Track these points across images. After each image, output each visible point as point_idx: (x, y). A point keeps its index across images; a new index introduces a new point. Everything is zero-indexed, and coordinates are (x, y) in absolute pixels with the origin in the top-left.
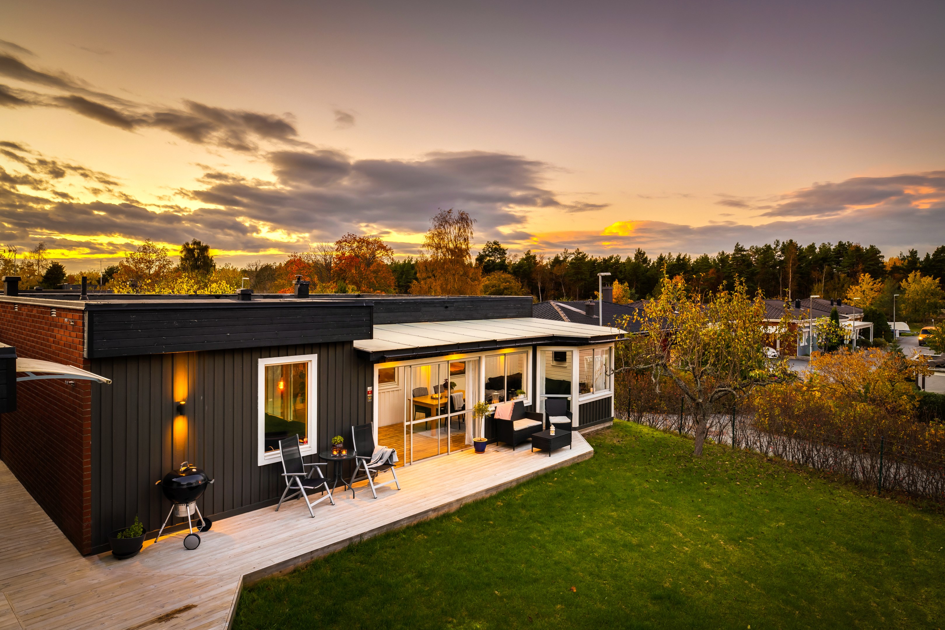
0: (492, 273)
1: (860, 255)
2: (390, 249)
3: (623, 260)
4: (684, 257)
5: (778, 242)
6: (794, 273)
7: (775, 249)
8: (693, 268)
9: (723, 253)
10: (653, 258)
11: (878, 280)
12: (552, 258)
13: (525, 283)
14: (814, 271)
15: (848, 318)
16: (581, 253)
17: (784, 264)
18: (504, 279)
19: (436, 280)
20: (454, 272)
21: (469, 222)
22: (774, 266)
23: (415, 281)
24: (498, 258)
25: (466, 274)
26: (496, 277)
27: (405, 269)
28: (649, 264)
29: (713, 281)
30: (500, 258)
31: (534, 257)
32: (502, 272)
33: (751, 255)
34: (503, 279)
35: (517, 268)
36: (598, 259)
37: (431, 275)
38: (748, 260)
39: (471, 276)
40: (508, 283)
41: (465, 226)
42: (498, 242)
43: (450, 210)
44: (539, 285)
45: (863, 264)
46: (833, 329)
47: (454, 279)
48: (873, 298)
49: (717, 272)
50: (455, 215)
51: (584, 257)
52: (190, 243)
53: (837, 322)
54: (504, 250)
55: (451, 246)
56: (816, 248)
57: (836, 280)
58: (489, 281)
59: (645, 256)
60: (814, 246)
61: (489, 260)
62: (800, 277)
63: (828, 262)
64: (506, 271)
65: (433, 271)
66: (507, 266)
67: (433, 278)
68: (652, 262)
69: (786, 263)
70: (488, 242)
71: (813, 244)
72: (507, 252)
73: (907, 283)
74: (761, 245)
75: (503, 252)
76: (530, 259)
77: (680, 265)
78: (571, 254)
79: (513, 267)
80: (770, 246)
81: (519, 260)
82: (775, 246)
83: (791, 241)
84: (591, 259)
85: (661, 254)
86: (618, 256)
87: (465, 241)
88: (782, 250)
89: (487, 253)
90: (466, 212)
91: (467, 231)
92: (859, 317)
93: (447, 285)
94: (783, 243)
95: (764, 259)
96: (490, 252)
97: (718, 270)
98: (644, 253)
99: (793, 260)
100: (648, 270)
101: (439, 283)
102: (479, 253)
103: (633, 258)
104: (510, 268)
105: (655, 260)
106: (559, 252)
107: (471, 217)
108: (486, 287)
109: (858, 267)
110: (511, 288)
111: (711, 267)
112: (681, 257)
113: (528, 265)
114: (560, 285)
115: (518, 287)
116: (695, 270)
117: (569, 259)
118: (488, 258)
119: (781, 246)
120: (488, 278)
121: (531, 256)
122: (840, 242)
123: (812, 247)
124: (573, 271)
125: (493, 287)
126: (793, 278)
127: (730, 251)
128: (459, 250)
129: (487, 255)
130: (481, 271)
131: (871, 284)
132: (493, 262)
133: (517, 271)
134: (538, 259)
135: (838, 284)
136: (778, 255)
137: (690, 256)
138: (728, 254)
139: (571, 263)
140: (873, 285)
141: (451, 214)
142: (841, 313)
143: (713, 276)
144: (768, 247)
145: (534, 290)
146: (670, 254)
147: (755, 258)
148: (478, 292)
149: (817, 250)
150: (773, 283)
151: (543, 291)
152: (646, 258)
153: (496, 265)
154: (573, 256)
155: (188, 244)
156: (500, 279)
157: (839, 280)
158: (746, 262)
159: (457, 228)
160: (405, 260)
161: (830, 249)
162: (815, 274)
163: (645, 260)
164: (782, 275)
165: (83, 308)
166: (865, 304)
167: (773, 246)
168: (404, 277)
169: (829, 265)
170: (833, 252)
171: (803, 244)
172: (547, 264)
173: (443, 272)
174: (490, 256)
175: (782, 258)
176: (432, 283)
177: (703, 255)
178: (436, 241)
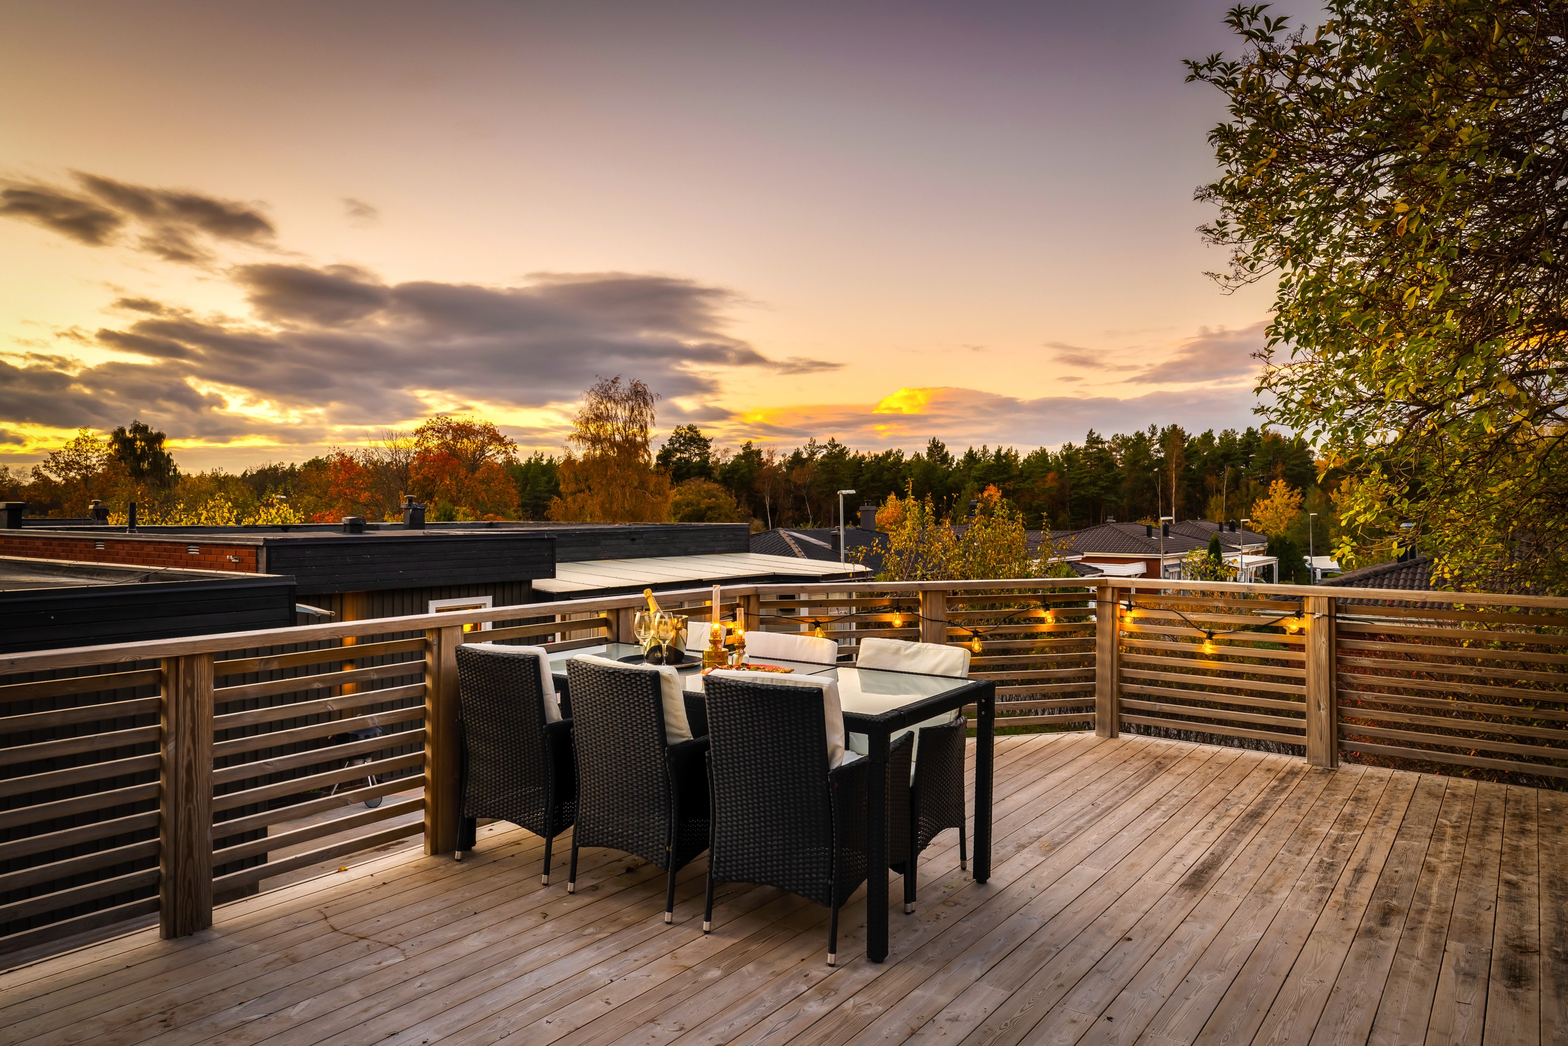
0: (687, 481)
1: (1279, 449)
2: (511, 443)
3: (907, 457)
4: (1007, 454)
5: (1154, 428)
6: (1180, 479)
7: (1150, 439)
8: (1022, 472)
9: (1070, 445)
10: (957, 453)
11: (1296, 491)
12: (790, 454)
13: (743, 499)
14: (1211, 475)
15: (1239, 550)
16: (838, 445)
17: (1165, 465)
18: (707, 492)
19: (592, 496)
20: (623, 482)
21: (648, 398)
22: (1150, 468)
23: (556, 498)
24: (696, 455)
25: (643, 485)
26: (693, 488)
27: (529, 475)
28: (951, 464)
29: (1054, 493)
30: (699, 455)
31: (759, 452)
32: (703, 479)
33: (1114, 450)
34: (705, 492)
35: (728, 472)
36: (867, 455)
37: (583, 487)
38: (1108, 458)
39: (652, 488)
40: (713, 499)
41: (642, 405)
42: (695, 428)
43: (617, 378)
44: (767, 502)
45: (1284, 464)
46: (1211, 568)
47: (624, 494)
48: (1290, 519)
49: (1060, 478)
50: (624, 386)
51: (843, 452)
52: (128, 429)
53: (1219, 557)
54: (705, 440)
55: (618, 438)
56: (1214, 439)
57: (1244, 489)
58: (680, 495)
59: (945, 450)
60: (1212, 435)
61: (680, 459)
62: (1188, 485)
63: (1232, 460)
64: (710, 478)
65: (587, 480)
66: (711, 468)
67: (587, 491)
68: (956, 461)
69: (1167, 463)
70: (678, 427)
71: (1210, 431)
72: (711, 444)
73: (1339, 495)
74: (1130, 433)
75: (703, 443)
76: (750, 455)
77: (1000, 466)
78: (821, 447)
79: (721, 470)
80: (1143, 434)
81: (732, 459)
82: (1150, 435)
83: (1175, 426)
84: (855, 457)
85: (971, 448)
86: (899, 451)
87: (642, 431)
88: (1162, 441)
89: (677, 445)
90: (642, 382)
91: (644, 413)
92: (1262, 549)
93: (611, 503)
94: (1163, 429)
95: (1134, 455)
96: (681, 445)
97: (1062, 475)
98: (943, 446)
99: (1178, 457)
100: (949, 475)
101: (598, 500)
102: (663, 446)
103: (925, 455)
104: (716, 473)
105: (962, 457)
106: (801, 444)
107: (651, 389)
108: (677, 505)
109: (1275, 468)
110: (720, 507)
111: (1049, 470)
112: (1003, 453)
113: (748, 466)
114: (803, 500)
115: (731, 505)
116: (1025, 475)
117: (819, 456)
118: (678, 455)
119: (1158, 434)
120: (678, 491)
121: (753, 451)
122: (1249, 429)
123: (1208, 437)
124: (824, 476)
125: (687, 506)
126: (1178, 487)
127: (1080, 443)
128: (630, 445)
129: (677, 450)
130: (669, 480)
131: (1286, 496)
132: (688, 461)
133: (729, 478)
134: (765, 456)
135: (1247, 495)
136: (1156, 451)
137: (1016, 451)
138: (1078, 447)
139: (822, 464)
140: (1289, 498)
141: (617, 385)
142: (1233, 543)
143: (1054, 484)
144: (1140, 436)
145: (758, 511)
146: (984, 447)
147: (1121, 455)
148: (664, 515)
149: (1217, 441)
150: (1148, 496)
151: (773, 511)
152: (947, 453)
153: (693, 467)
154: (825, 452)
155: (122, 431)
156: (699, 491)
157: (1248, 489)
158: (1105, 462)
159: (627, 407)
160: (530, 459)
161: (1235, 439)
162: (1211, 480)
163: (945, 458)
164: (1162, 482)
165: (261, 544)
166: (1278, 528)
167: (1148, 435)
168: (528, 488)
169: (1233, 466)
170: (1239, 445)
171: (1194, 431)
172: (780, 465)
173: (604, 482)
174: (682, 452)
175: (1162, 455)
176: (586, 501)
177: (1038, 449)
178: (592, 429)
